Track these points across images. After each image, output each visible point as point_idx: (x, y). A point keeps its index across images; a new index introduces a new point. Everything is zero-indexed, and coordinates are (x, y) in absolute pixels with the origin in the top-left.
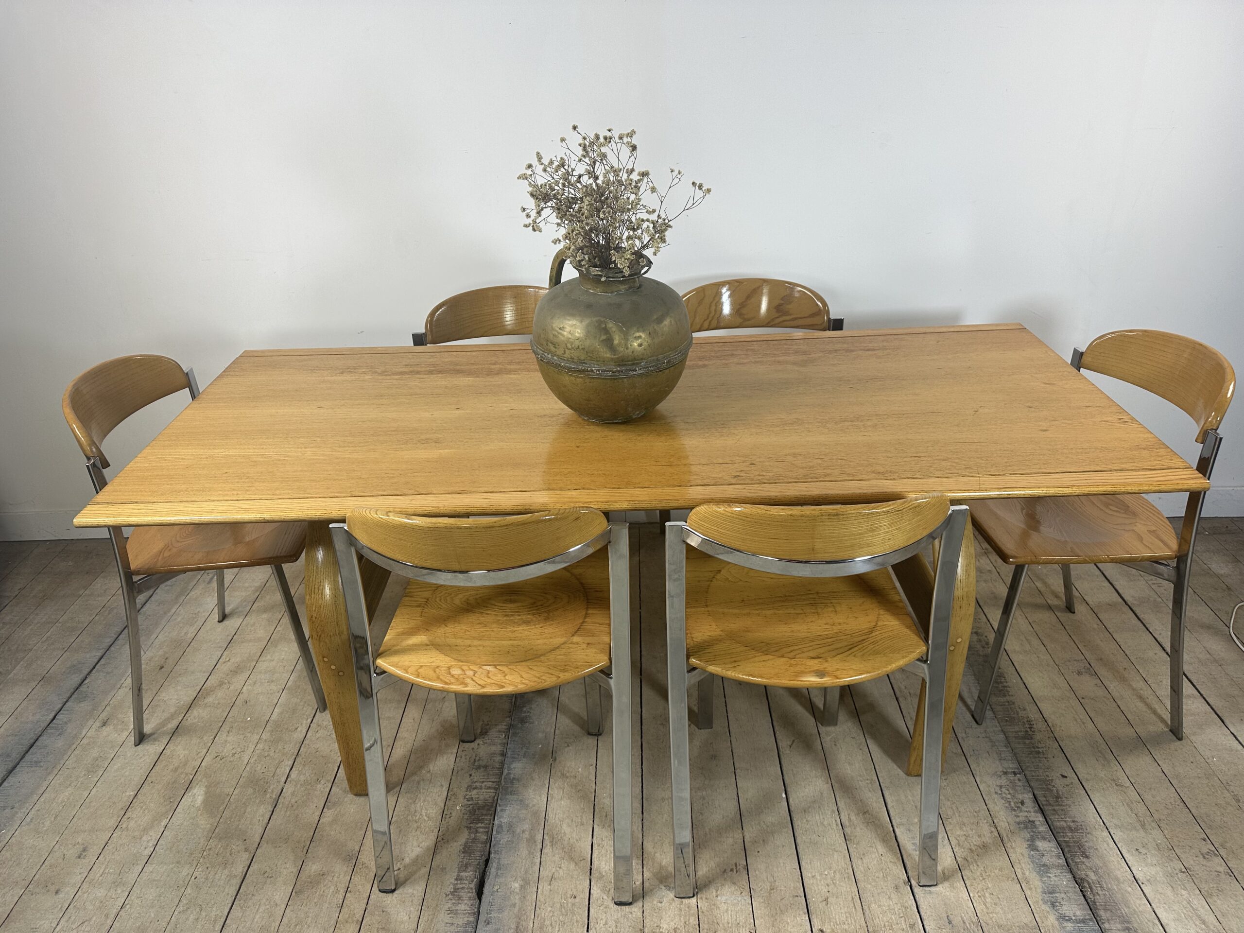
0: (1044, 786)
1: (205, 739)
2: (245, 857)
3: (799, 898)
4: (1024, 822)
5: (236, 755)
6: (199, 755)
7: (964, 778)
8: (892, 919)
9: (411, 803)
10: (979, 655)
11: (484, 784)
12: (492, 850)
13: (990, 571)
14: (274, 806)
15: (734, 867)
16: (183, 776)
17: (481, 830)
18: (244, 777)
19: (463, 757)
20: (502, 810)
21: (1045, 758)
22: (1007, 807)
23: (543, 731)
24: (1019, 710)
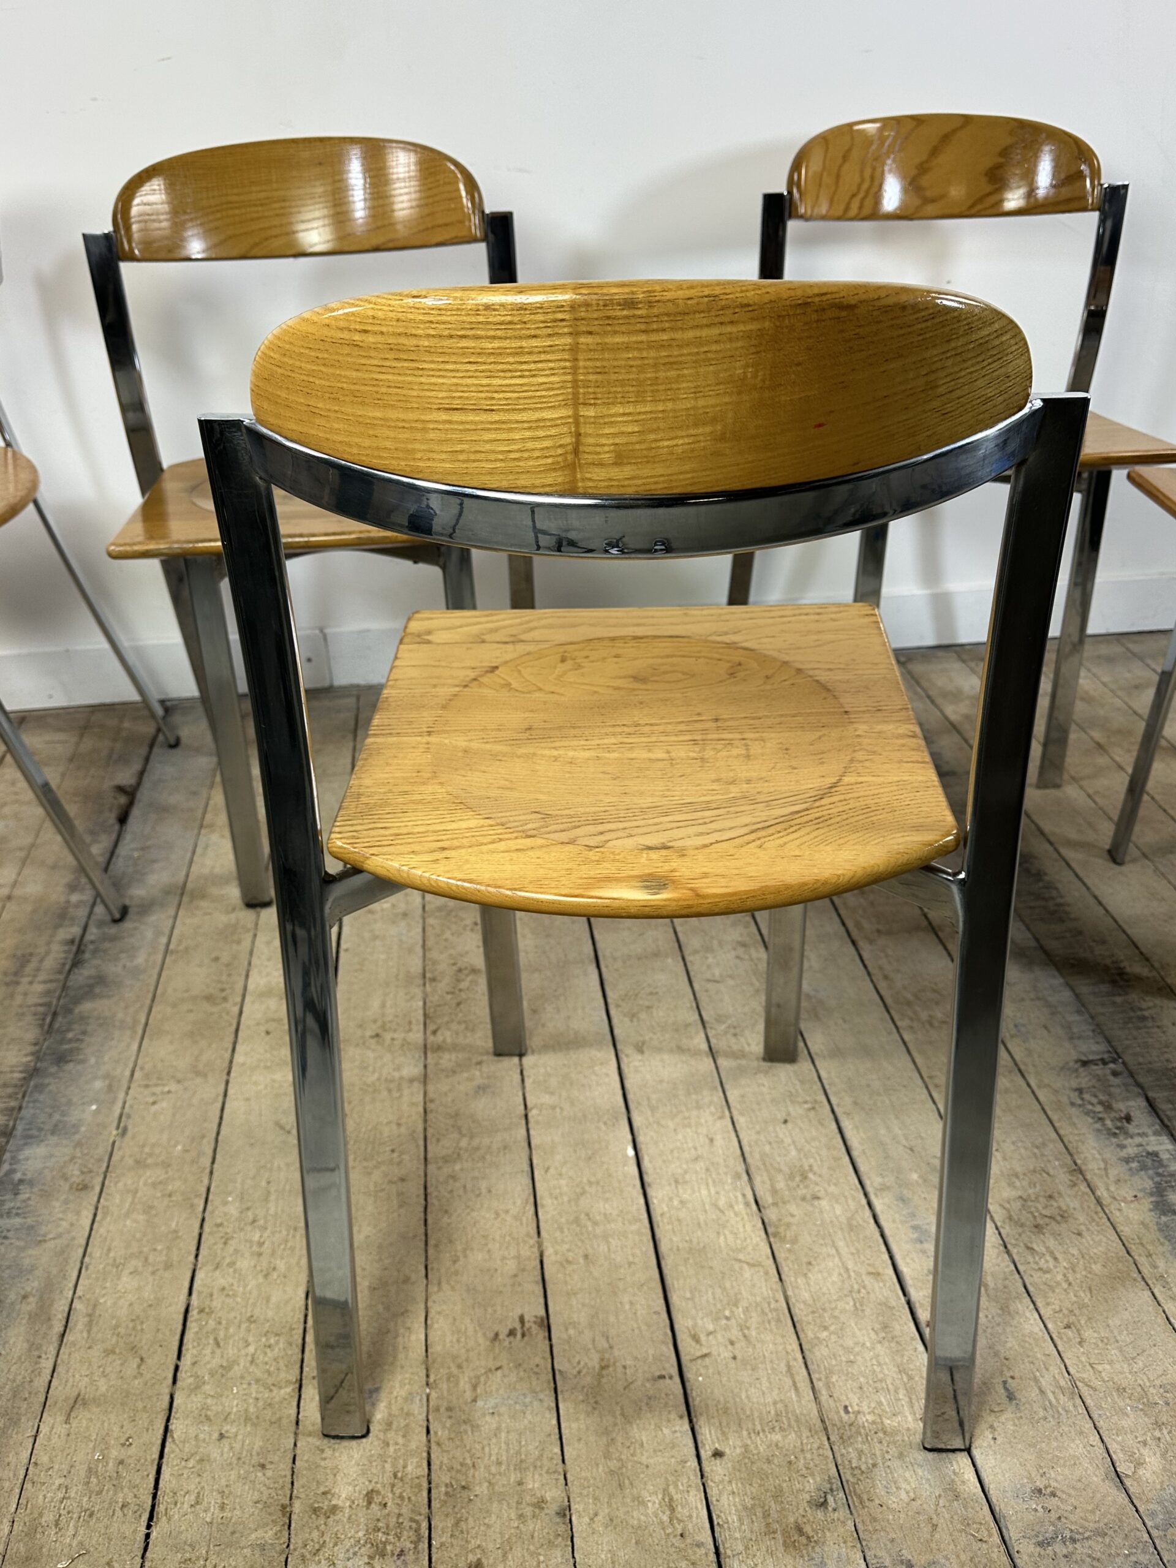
0: (1166, 1082)
3: (668, 1381)
4: (1136, 1158)
8: (880, 1403)
15: (518, 1326)
21: (1158, 1027)
22: (1098, 1130)
23: (107, 1076)
24: (1092, 944)
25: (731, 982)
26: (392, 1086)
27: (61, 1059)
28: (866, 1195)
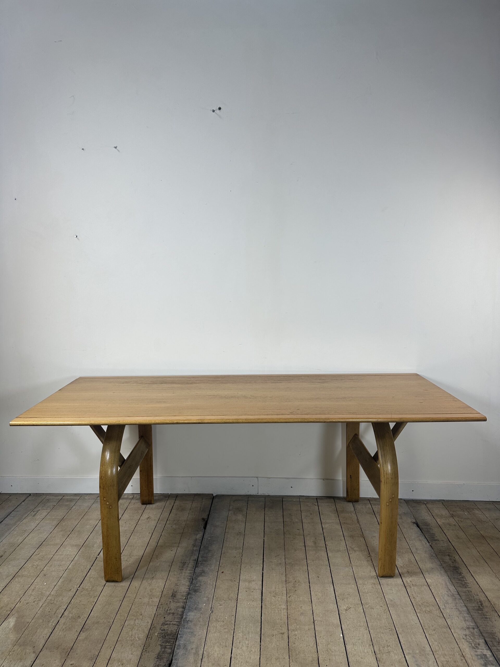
0: (491, 636)
1: (20, 593)
2: (33, 656)
4: (480, 655)
5: (36, 602)
6: (15, 601)
7: (445, 630)
9: (130, 631)
10: (451, 567)
11: (172, 622)
12: (174, 659)
13: (455, 525)
14: (53, 630)
16: (5, 612)
17: (168, 647)
18: (38, 614)
19: (161, 608)
20: (181, 637)
21: (491, 621)
22: (470, 646)
23: (207, 597)
24: (474, 595)
25: (370, 594)
26: (279, 609)
27: (195, 591)
28: (404, 655)
